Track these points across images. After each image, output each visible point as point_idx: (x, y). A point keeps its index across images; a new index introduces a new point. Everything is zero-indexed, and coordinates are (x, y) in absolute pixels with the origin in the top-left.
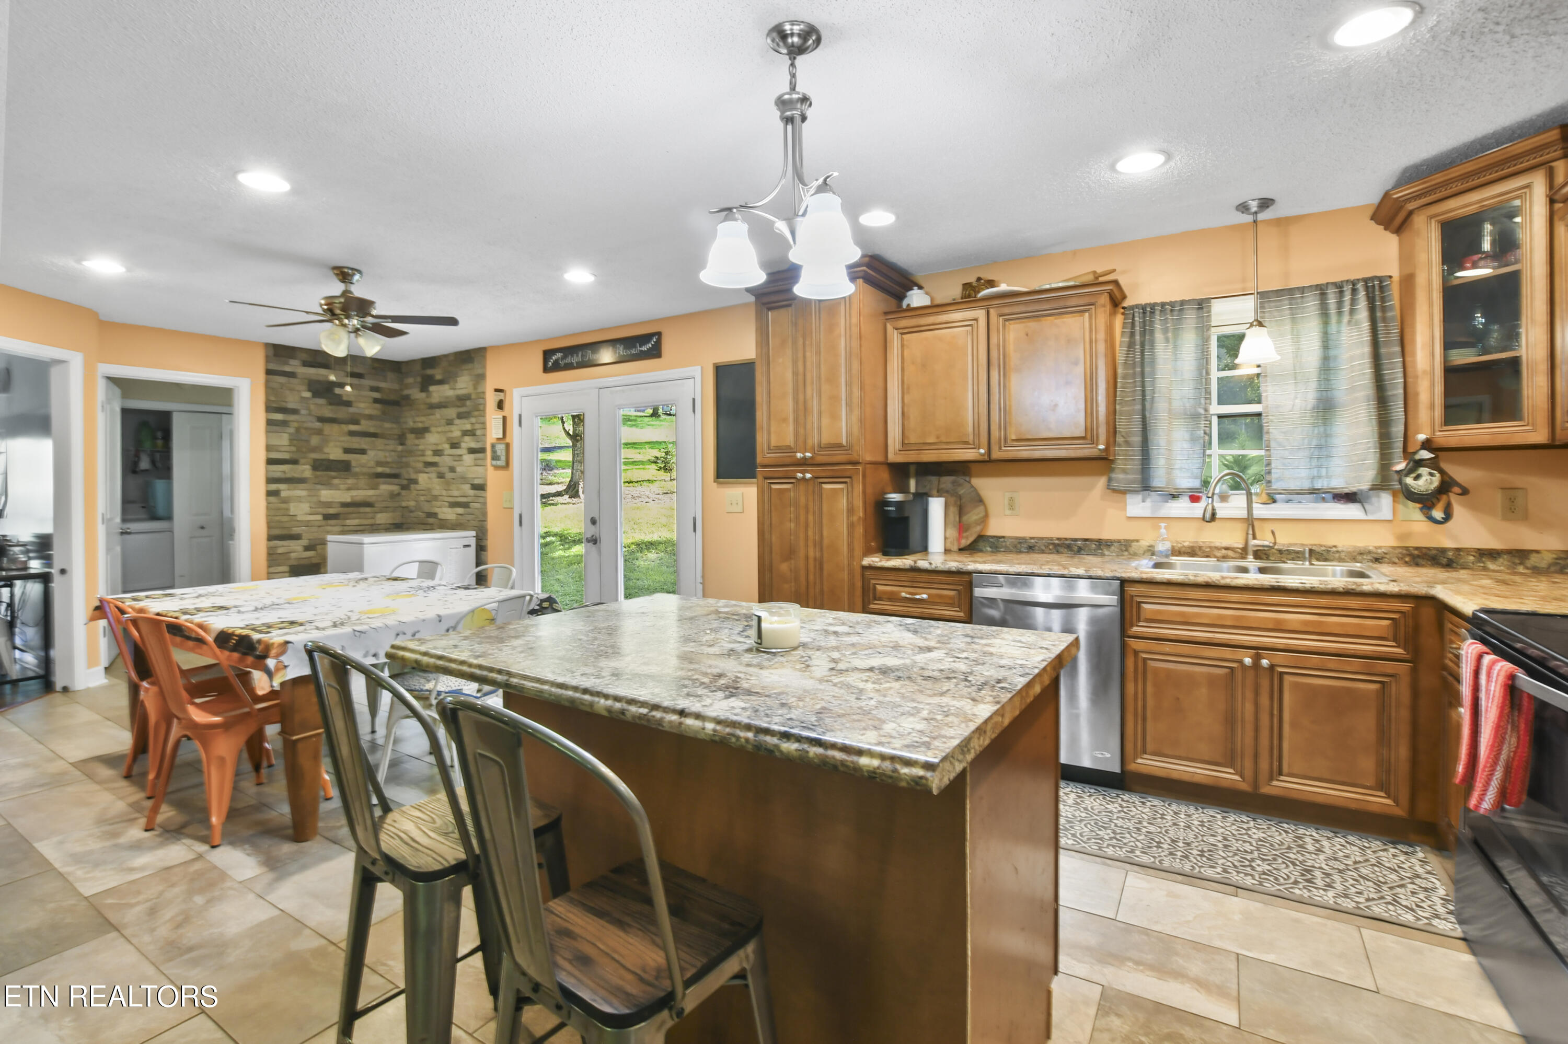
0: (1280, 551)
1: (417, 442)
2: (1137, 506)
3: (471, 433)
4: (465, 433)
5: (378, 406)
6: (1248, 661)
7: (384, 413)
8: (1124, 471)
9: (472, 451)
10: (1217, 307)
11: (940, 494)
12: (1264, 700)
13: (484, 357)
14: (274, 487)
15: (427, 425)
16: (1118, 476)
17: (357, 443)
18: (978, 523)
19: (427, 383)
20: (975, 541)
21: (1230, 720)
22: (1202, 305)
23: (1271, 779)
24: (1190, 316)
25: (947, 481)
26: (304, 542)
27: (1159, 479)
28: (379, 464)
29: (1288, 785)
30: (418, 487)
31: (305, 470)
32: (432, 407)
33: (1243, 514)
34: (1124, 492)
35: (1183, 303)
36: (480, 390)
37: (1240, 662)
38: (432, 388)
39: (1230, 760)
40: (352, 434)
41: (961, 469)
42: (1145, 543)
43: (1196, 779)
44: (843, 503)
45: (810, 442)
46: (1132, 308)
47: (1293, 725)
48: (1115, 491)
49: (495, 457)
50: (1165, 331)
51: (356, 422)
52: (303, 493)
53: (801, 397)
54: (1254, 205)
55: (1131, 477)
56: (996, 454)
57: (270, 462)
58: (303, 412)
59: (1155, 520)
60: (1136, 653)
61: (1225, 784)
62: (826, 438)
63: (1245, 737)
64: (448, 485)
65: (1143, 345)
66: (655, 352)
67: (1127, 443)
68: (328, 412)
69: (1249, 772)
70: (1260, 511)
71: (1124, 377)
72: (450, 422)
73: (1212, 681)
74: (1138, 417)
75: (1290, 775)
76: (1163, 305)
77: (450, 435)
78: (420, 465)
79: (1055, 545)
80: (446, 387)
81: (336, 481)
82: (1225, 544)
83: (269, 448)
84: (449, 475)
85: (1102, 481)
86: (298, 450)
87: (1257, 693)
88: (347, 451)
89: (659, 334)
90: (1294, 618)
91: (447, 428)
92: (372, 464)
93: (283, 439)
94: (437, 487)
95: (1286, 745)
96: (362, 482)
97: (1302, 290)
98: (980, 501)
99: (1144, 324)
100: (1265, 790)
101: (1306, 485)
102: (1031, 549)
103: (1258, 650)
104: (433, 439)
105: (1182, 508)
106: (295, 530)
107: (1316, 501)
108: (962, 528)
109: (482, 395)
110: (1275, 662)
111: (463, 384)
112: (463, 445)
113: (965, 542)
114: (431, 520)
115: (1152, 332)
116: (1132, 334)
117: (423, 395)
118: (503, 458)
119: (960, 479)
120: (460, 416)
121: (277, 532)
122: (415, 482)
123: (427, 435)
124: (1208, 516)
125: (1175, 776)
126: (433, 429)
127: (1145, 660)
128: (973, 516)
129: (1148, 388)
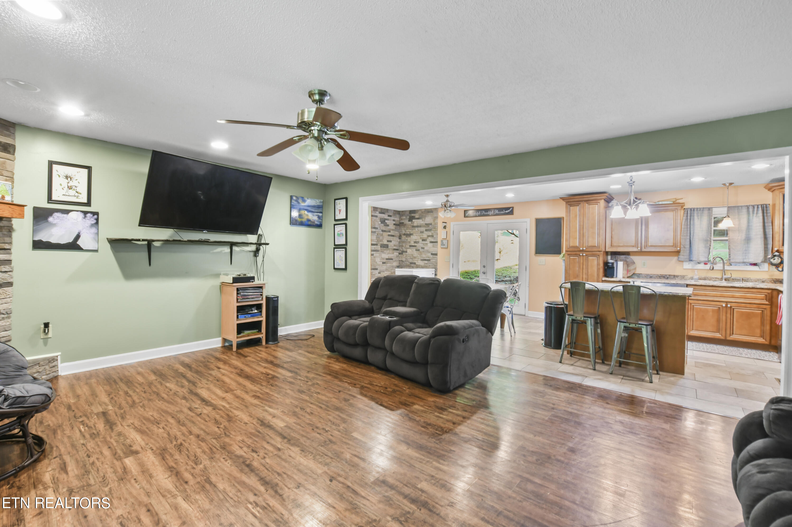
0: (733, 279)
1: (407, 238)
2: (687, 265)
3: (432, 236)
4: (429, 236)
5: (395, 226)
6: (724, 305)
7: (396, 228)
8: (683, 255)
9: (431, 242)
10: (714, 210)
11: (621, 261)
12: (728, 315)
13: (438, 211)
14: (373, 253)
15: (411, 233)
16: (681, 257)
17: (390, 238)
18: (633, 269)
19: (411, 219)
20: (632, 275)
21: (718, 321)
22: (710, 209)
23: (730, 335)
24: (706, 212)
25: (623, 257)
26: (378, 271)
27: (695, 258)
28: (395, 246)
29: (735, 337)
30: (407, 254)
31: (378, 247)
32: (413, 227)
33: (722, 268)
34: (683, 262)
35: (703, 208)
36: (436, 222)
37: (722, 306)
38: (413, 220)
39: (718, 331)
40: (389, 235)
41: (627, 253)
42: (689, 276)
43: (708, 336)
44: (596, 262)
45: (585, 245)
46: (687, 209)
47: (737, 321)
48: (680, 261)
49: (442, 244)
50: (698, 216)
51: (390, 232)
52: (378, 255)
53: (582, 232)
54: (728, 185)
55: (685, 257)
56: (644, 250)
57: (372, 245)
58: (379, 228)
59: (693, 270)
60: (691, 304)
61: (717, 337)
62: (590, 244)
63: (723, 325)
64: (421, 254)
65: (690, 219)
66: (511, 213)
67: (684, 247)
68: (384, 228)
69: (724, 334)
70: (727, 268)
71: (684, 228)
72: (422, 232)
73: (713, 311)
74: (688, 240)
75: (736, 334)
76: (697, 208)
77: (422, 236)
78: (408, 246)
79: (659, 277)
80: (421, 220)
81: (385, 251)
82: (715, 277)
83: (372, 240)
84: (421, 250)
85: (675, 258)
86: (378, 241)
87: (726, 313)
88: (388, 241)
89: (513, 208)
90: (737, 294)
91: (421, 234)
92: (393, 246)
93: (374, 238)
94: (416, 254)
95: (734, 327)
96: (391, 251)
97: (742, 206)
98: (634, 263)
99: (691, 214)
100: (729, 338)
101: (741, 261)
102: (651, 277)
103: (727, 303)
104: (414, 238)
105: (702, 266)
106: (377, 267)
107: (744, 265)
108: (628, 271)
109: (436, 224)
110: (732, 305)
111: (428, 219)
112: (428, 240)
113: (629, 275)
114: (413, 265)
115: (694, 216)
116: (687, 216)
117: (410, 223)
118: (446, 245)
119: (627, 256)
120: (426, 230)
121: (373, 267)
122: (406, 252)
123: (411, 236)
124: (711, 268)
125: (702, 336)
126: (414, 234)
127: (693, 306)
128: (631, 268)
129: (692, 232)
